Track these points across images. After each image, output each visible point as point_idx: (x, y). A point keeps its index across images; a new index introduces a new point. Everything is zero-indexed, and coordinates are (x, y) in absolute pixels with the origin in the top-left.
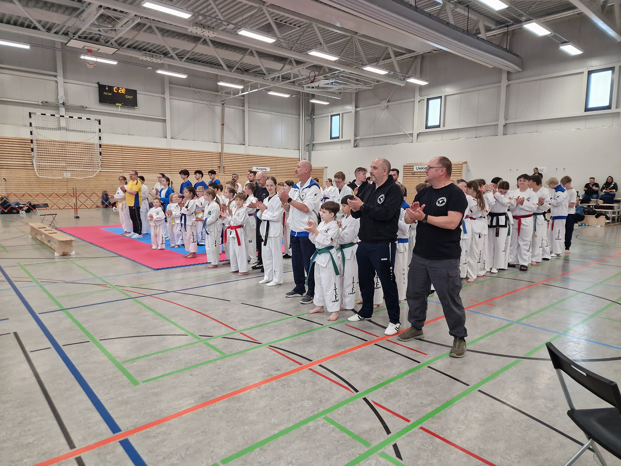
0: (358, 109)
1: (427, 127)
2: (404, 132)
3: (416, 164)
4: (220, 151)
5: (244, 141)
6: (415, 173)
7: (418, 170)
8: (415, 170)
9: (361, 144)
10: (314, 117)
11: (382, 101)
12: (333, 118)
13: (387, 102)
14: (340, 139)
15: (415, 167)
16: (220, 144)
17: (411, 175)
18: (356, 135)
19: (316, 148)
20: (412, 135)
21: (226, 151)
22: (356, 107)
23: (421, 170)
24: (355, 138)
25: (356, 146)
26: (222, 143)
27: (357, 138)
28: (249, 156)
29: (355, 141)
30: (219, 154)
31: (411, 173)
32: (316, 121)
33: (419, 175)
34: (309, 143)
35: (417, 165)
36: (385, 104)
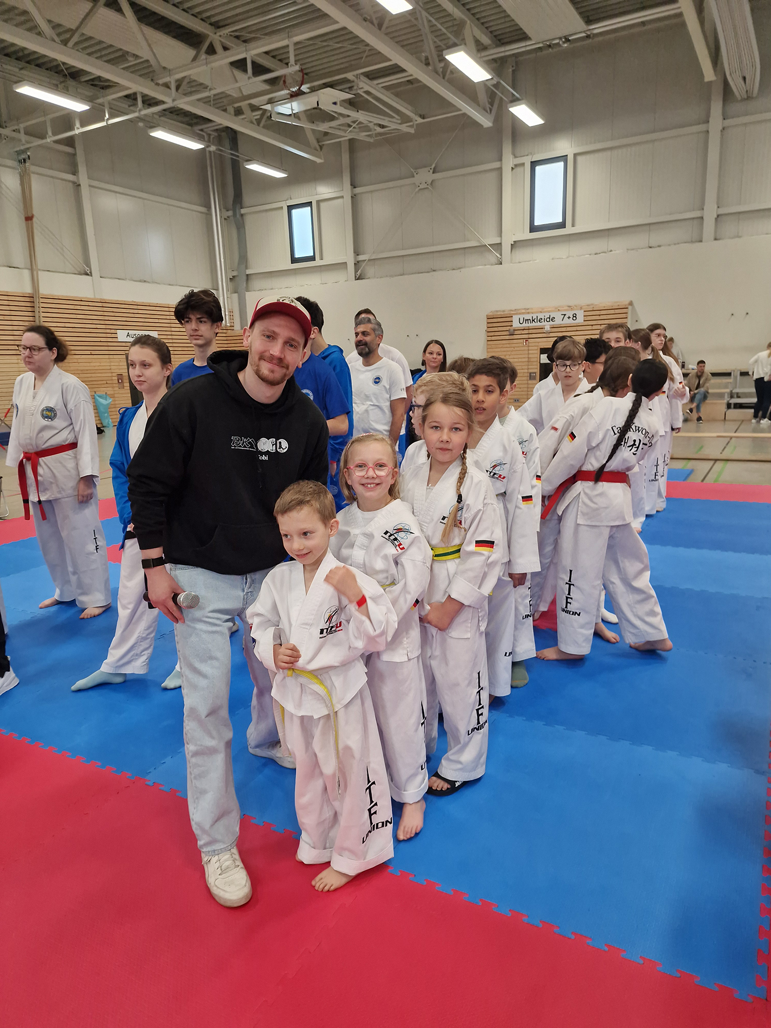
0: (358, 190)
1: (533, 229)
2: (479, 241)
3: (517, 312)
4: (28, 290)
5: (88, 265)
6: (516, 332)
7: (524, 325)
8: (516, 324)
9: (370, 271)
10: (243, 211)
11: (419, 170)
12: (295, 212)
13: (431, 171)
14: (318, 262)
15: (515, 319)
16: (26, 273)
17: (507, 337)
18: (357, 253)
19: (256, 284)
20: (498, 246)
21: (44, 290)
22: (354, 185)
23: (530, 325)
24: (355, 258)
25: (359, 278)
26: (32, 270)
27: (361, 258)
28: (105, 305)
29: (357, 264)
30: (28, 299)
31: (507, 333)
32: (249, 222)
33: (526, 336)
34: (235, 273)
35: (520, 314)
36: (425, 176)
